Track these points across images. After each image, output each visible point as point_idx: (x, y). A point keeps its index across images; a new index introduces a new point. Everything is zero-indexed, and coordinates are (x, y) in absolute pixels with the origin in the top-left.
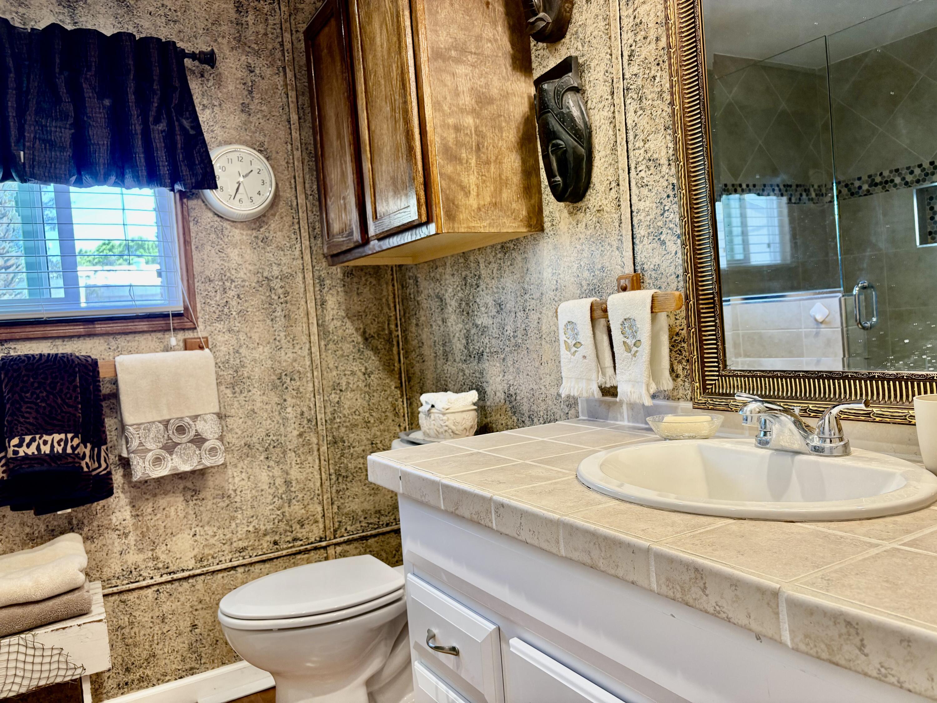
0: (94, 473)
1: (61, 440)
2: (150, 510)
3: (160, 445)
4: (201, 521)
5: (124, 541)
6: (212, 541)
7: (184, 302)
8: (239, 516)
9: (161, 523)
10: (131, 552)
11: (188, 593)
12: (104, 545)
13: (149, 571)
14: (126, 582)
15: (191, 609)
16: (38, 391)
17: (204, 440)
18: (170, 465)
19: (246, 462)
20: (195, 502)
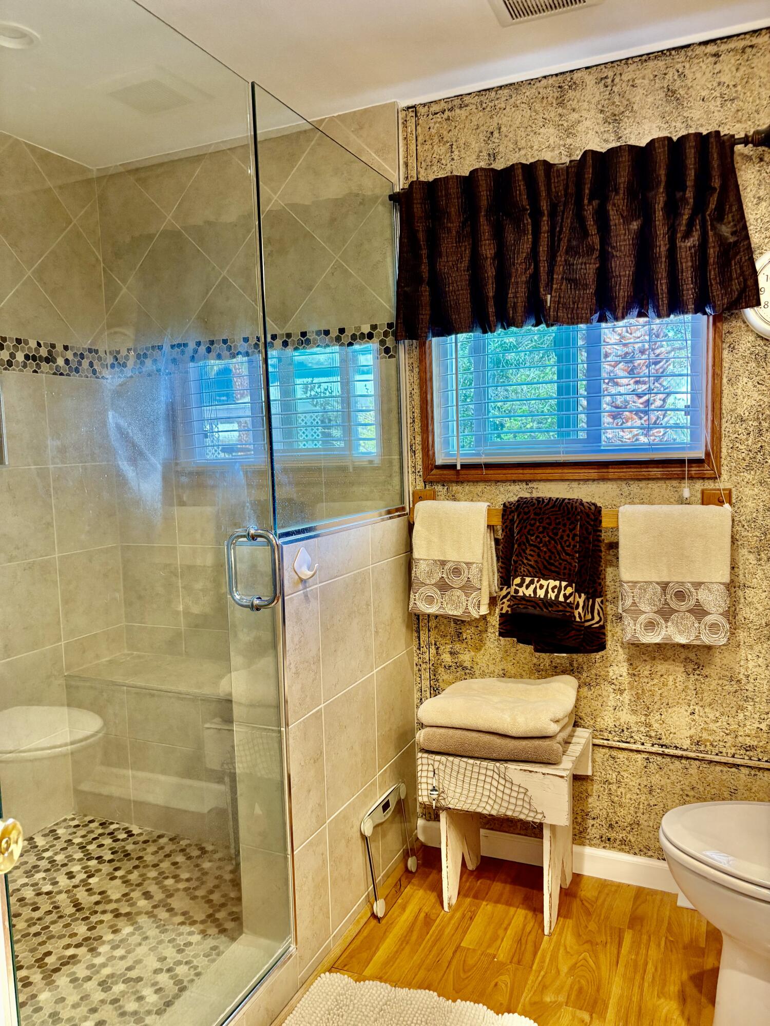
0: (587, 624)
1: (555, 587)
2: (647, 673)
3: (655, 609)
4: (701, 700)
5: (618, 697)
6: (713, 726)
7: (706, 446)
8: (750, 708)
9: (657, 689)
10: (625, 711)
11: (679, 774)
12: (600, 695)
13: (641, 736)
14: (616, 739)
15: (681, 793)
16: (541, 535)
17: (706, 613)
18: (663, 632)
19: (765, 645)
20: (696, 677)
